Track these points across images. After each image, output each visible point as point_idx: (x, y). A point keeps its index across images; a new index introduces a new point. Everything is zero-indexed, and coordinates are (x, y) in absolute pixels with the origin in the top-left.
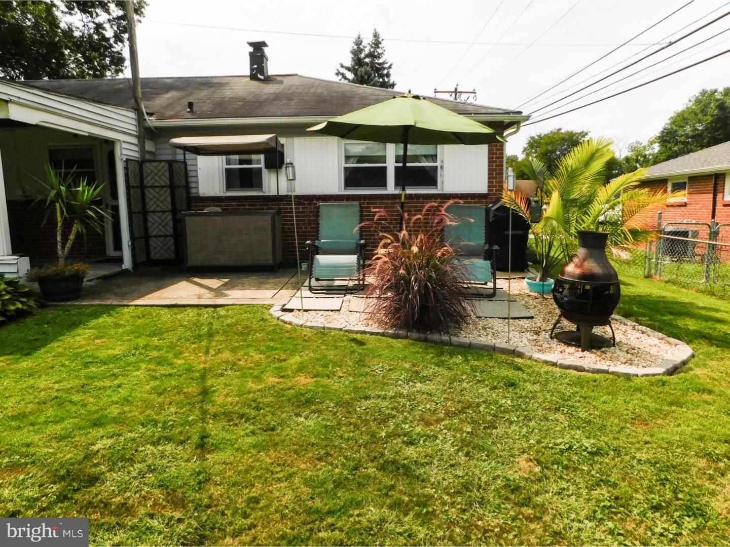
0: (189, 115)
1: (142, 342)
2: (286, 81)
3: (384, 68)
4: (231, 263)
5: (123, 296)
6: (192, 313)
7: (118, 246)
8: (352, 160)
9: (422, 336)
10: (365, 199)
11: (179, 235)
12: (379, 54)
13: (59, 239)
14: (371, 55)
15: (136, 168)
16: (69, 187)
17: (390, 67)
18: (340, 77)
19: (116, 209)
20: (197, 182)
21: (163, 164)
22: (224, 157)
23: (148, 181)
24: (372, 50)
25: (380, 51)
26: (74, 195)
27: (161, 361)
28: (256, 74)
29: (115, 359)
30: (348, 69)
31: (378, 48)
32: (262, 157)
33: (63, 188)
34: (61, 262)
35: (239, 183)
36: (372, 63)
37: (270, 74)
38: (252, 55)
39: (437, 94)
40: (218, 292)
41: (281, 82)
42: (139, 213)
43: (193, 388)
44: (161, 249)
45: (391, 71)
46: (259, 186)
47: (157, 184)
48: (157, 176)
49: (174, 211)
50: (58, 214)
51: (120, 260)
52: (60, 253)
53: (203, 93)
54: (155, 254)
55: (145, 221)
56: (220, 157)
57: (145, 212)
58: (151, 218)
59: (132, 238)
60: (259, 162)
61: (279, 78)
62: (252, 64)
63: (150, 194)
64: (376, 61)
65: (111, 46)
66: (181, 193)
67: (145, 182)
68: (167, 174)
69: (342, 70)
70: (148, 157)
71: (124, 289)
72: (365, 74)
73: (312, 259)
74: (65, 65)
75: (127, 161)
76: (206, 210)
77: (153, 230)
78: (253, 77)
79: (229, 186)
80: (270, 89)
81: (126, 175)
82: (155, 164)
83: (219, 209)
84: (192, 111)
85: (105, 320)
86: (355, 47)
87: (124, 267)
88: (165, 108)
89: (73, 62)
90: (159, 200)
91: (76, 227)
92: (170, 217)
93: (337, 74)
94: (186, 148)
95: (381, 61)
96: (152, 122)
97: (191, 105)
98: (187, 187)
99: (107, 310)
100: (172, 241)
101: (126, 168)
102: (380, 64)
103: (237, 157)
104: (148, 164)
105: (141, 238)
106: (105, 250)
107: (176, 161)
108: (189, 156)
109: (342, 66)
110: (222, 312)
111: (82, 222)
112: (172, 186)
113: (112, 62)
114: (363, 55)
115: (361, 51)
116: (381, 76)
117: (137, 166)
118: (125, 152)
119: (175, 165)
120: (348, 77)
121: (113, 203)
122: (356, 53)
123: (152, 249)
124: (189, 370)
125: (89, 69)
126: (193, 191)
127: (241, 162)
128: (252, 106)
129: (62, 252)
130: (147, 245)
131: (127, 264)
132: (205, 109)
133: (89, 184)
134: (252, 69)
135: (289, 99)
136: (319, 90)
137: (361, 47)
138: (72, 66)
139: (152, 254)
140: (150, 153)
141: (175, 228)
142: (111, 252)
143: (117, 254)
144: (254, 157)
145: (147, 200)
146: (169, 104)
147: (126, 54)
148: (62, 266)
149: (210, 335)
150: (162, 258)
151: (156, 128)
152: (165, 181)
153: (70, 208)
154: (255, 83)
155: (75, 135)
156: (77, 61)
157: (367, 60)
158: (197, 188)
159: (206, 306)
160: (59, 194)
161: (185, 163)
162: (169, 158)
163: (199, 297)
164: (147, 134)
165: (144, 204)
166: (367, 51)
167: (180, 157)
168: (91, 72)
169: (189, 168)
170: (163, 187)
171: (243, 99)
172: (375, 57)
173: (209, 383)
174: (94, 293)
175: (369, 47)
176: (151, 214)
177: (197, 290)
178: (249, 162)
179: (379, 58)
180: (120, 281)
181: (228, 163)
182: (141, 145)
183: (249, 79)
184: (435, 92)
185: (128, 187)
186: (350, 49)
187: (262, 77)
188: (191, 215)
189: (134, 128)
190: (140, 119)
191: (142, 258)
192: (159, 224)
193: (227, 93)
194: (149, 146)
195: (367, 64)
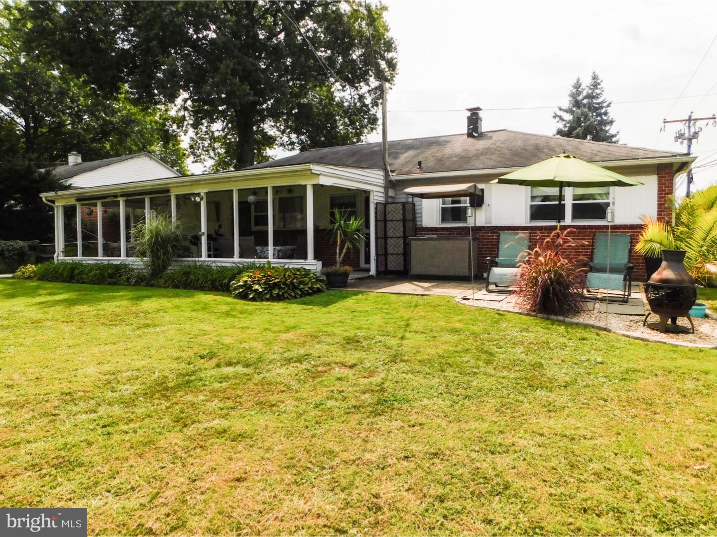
0: (418, 171)
1: (379, 306)
2: (495, 136)
3: (602, 108)
4: (440, 274)
5: (370, 288)
6: (407, 297)
7: (368, 261)
8: (537, 199)
9: (546, 316)
10: (545, 230)
11: (406, 254)
12: (597, 94)
13: (338, 251)
14: (590, 96)
15: (383, 208)
16: (345, 221)
17: (608, 106)
18: (557, 119)
19: (369, 234)
20: (421, 217)
21: (399, 205)
22: (441, 199)
23: (389, 217)
24: (590, 91)
25: (598, 91)
26: (347, 226)
27: (387, 314)
28: (472, 133)
29: (367, 311)
30: (566, 111)
31: (597, 89)
32: (468, 199)
33: (342, 222)
34: (338, 265)
35: (451, 218)
36: (589, 104)
37: (483, 131)
38: (469, 119)
39: (666, 124)
40: (427, 289)
41: (491, 138)
42: (382, 237)
43: (403, 323)
44: (394, 263)
45: (609, 109)
46: (465, 220)
47: (394, 219)
48: (395, 213)
49: (405, 237)
50: (339, 237)
51: (368, 270)
52: (338, 259)
53: (430, 152)
54: (391, 267)
55: (386, 243)
56: (438, 200)
57: (386, 238)
58: (390, 241)
59: (377, 254)
60: (466, 202)
61: (490, 134)
62: (469, 125)
63: (390, 225)
64: (595, 101)
65: (369, 110)
66: (409, 225)
67: (387, 217)
68: (401, 212)
69: (560, 113)
70: (390, 200)
71: (371, 285)
72: (582, 115)
73: (490, 269)
74: (337, 127)
75: (377, 204)
76: (427, 236)
77: (390, 250)
78: (470, 135)
79: (444, 220)
80: (481, 144)
81: (376, 213)
82: (394, 205)
83: (435, 236)
84: (420, 168)
85: (360, 296)
86: (574, 90)
87: (371, 274)
88: (403, 165)
89: (342, 125)
90: (395, 230)
91: (348, 244)
92: (402, 241)
93: (555, 117)
94: (414, 195)
95: (599, 101)
96: (394, 177)
97: (420, 163)
98: (414, 220)
99: (362, 293)
100: (402, 258)
101: (376, 209)
102: (598, 104)
103: (450, 199)
104: (389, 205)
105: (383, 254)
106: (359, 263)
107: (408, 203)
108: (416, 199)
109: (561, 109)
110: (426, 297)
111: (351, 241)
112: (404, 220)
113: (369, 122)
114: (581, 97)
115: (579, 93)
116: (599, 115)
117: (383, 207)
118: (376, 198)
119: (407, 206)
120: (565, 118)
121: (367, 231)
122: (574, 96)
123: (389, 263)
124: (401, 317)
125: (353, 129)
126: (418, 223)
127: (453, 202)
128: (464, 160)
129: (339, 259)
130: (386, 260)
131: (373, 272)
132: (429, 165)
133: (355, 219)
134: (469, 129)
135: (492, 154)
136: (519, 143)
137: (580, 90)
138: (341, 127)
139: (389, 266)
140: (391, 197)
141: (405, 249)
142: (363, 265)
143: (367, 266)
144: (462, 199)
145: (388, 229)
146: (407, 162)
147: (379, 115)
148: (338, 268)
149: (416, 306)
150: (395, 269)
151: (396, 181)
152: (400, 216)
153: (345, 233)
154: (471, 140)
155: (349, 189)
156: (344, 124)
157: (585, 101)
158: (421, 221)
159: (418, 295)
160: (340, 226)
161: (414, 204)
162: (404, 200)
163: (415, 290)
164: (391, 185)
165: (385, 232)
166: (585, 93)
167: (410, 200)
168: (354, 131)
169: (417, 207)
170: (398, 221)
171: (457, 156)
172: (594, 97)
173: (410, 322)
174: (353, 286)
175: (587, 89)
176: (390, 239)
177: (414, 287)
178: (459, 202)
179: (598, 98)
180: (368, 281)
181: (444, 203)
182: (386, 192)
183: (466, 136)
184: (665, 122)
185: (376, 221)
186: (569, 93)
187: (476, 135)
188: (416, 240)
189: (382, 182)
190: (387, 175)
191: (382, 269)
192: (395, 246)
193: (448, 150)
194: (391, 193)
195: (585, 106)
